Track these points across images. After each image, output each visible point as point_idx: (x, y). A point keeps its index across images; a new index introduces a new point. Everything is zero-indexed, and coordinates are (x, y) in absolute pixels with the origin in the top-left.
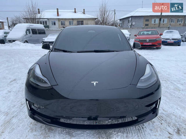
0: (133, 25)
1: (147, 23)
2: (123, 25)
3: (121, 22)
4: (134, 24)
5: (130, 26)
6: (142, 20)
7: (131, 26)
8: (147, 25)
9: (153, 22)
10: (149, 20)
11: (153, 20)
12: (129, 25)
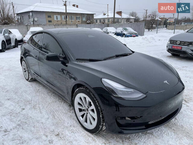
0: (36, 21)
1: (50, 19)
2: (22, 21)
3: (19, 17)
4: (36, 19)
5: (32, 23)
6: (44, 16)
7: (33, 21)
8: (50, 21)
9: (55, 19)
10: (51, 16)
11: (55, 16)
12: (30, 21)
